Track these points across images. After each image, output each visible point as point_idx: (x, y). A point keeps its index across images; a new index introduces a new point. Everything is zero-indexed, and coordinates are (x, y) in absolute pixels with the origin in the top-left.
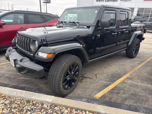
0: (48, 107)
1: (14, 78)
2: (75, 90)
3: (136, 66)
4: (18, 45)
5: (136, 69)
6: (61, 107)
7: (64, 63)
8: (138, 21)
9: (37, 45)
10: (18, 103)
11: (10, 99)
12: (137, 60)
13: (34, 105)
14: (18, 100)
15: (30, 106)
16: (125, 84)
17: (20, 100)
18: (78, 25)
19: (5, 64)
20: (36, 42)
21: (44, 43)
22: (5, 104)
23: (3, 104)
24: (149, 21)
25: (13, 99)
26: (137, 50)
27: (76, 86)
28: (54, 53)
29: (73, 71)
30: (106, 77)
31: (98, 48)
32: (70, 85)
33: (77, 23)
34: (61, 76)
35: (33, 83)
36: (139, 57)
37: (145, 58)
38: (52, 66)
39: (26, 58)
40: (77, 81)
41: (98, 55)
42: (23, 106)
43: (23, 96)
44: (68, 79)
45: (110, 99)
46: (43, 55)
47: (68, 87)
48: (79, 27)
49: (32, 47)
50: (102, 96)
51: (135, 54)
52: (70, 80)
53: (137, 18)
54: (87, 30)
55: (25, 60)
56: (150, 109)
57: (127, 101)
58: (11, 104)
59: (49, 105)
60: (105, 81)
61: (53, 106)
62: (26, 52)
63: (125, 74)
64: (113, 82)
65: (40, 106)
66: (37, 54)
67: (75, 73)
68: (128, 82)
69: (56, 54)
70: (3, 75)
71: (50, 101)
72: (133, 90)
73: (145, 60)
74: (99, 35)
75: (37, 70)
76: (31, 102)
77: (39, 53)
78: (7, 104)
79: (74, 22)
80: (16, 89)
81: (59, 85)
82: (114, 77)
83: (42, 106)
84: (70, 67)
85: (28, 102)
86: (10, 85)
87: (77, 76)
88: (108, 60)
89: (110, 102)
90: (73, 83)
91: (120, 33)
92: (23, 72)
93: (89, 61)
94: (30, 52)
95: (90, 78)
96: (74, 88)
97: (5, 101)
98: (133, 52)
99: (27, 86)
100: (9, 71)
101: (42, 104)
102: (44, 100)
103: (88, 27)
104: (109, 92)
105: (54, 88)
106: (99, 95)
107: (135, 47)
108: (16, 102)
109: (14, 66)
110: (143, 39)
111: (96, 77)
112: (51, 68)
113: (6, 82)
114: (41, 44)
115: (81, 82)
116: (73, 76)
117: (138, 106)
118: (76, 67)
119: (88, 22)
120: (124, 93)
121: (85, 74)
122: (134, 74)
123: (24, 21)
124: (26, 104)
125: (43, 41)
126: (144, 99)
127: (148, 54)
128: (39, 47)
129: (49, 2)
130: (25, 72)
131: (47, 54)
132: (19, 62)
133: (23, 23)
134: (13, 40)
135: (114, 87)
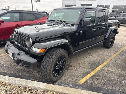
0: (41, 92)
1: (13, 67)
2: (63, 77)
3: (112, 55)
4: (15, 41)
5: (112, 58)
6: (52, 92)
7: (54, 56)
8: (113, 16)
9: (31, 42)
10: (17, 89)
11: (10, 86)
12: (113, 50)
13: (30, 91)
14: (17, 86)
15: (27, 92)
16: (103, 71)
17: (18, 86)
18: (65, 23)
19: (4, 55)
20: (31, 39)
21: (38, 40)
22: (6, 91)
23: (4, 91)
24: (122, 17)
25: (12, 86)
26: (113, 42)
27: (63, 74)
28: (46, 49)
29: (61, 62)
30: (88, 65)
31: (81, 42)
32: (59, 73)
33: (64, 21)
34: (52, 67)
35: (28, 71)
36: (114, 48)
37: (120, 49)
38: (44, 58)
39: (22, 52)
40: (64, 69)
41: (81, 47)
42: (21, 92)
43: (20, 83)
44: (57, 68)
45: (92, 84)
46: (36, 50)
47: (57, 75)
48: (65, 25)
49: (27, 43)
50: (85, 82)
51: (111, 45)
52: (59, 69)
53: (112, 14)
54: (72, 27)
55: (22, 54)
56: (124, 92)
57: (106, 86)
58: (11, 91)
59: (42, 91)
60: (87, 68)
61: (46, 91)
62: (22, 47)
63: (104, 62)
64: (94, 70)
65: (35, 91)
66: (32, 49)
67: (63, 63)
68: (106, 69)
69: (48, 49)
70: (3, 65)
71: (43, 87)
72: (110, 76)
73: (120, 50)
74: (82, 32)
75: (32, 63)
76: (27, 88)
77: (34, 48)
78: (8, 90)
79: (61, 21)
80: (14, 78)
81: (50, 74)
82: (94, 65)
83: (36, 92)
84: (59, 58)
85: (25, 88)
86: (9, 73)
87: (64, 65)
88: (89, 50)
89: (91, 86)
90: (61, 72)
91: (99, 28)
92: (20, 64)
93: (74, 52)
94: (26, 47)
95: (75, 66)
96: (62, 76)
97: (6, 88)
98: (109, 44)
99: (24, 74)
100: (8, 61)
101: (37, 90)
102: (38, 86)
103: (73, 25)
104: (91, 78)
105: (46, 76)
106: (82, 81)
107: (111, 40)
108: (15, 89)
109: (12, 58)
110: (118, 32)
111: (80, 65)
112: (43, 60)
113: (5, 71)
114: (35, 40)
115: (68, 70)
116: (61, 65)
117: (114, 90)
118: (63, 59)
119: (73, 21)
120: (103, 79)
121: (70, 63)
122: (110, 62)
123: (19, 19)
124: (23, 90)
125: (36, 38)
126: (119, 83)
127: (121, 45)
128: (34, 43)
129: (40, 1)
130: (22, 63)
131: (40, 50)
132: (17, 56)
133: (18, 21)
134: (11, 36)
135: (95, 74)
